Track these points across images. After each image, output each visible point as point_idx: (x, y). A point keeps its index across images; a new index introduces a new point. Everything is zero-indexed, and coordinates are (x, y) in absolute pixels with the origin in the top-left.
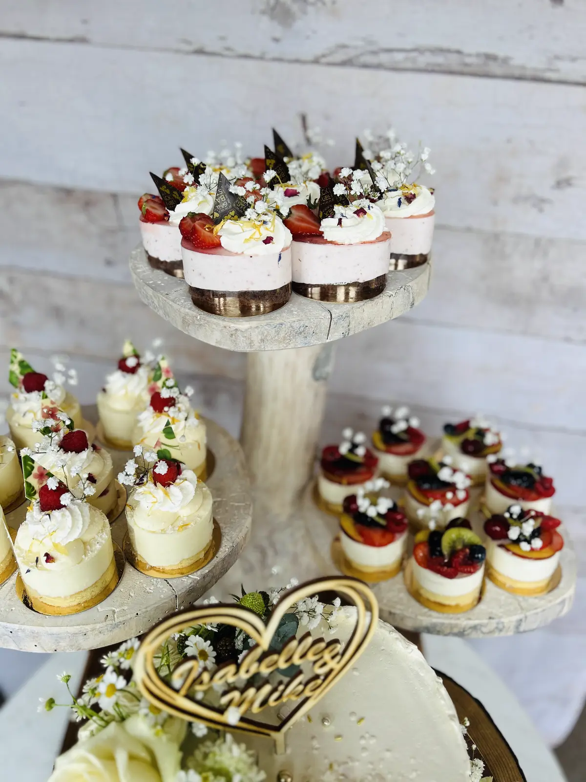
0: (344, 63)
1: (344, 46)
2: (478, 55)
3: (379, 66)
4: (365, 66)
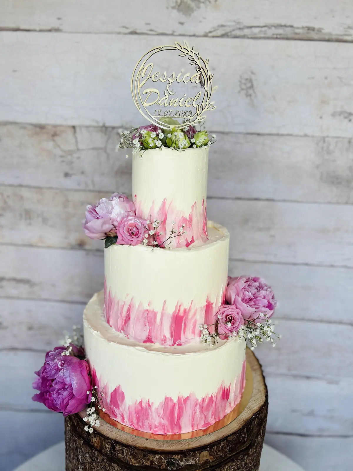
0: (223, 36)
1: (222, 26)
2: (303, 28)
3: (244, 37)
4: (236, 37)
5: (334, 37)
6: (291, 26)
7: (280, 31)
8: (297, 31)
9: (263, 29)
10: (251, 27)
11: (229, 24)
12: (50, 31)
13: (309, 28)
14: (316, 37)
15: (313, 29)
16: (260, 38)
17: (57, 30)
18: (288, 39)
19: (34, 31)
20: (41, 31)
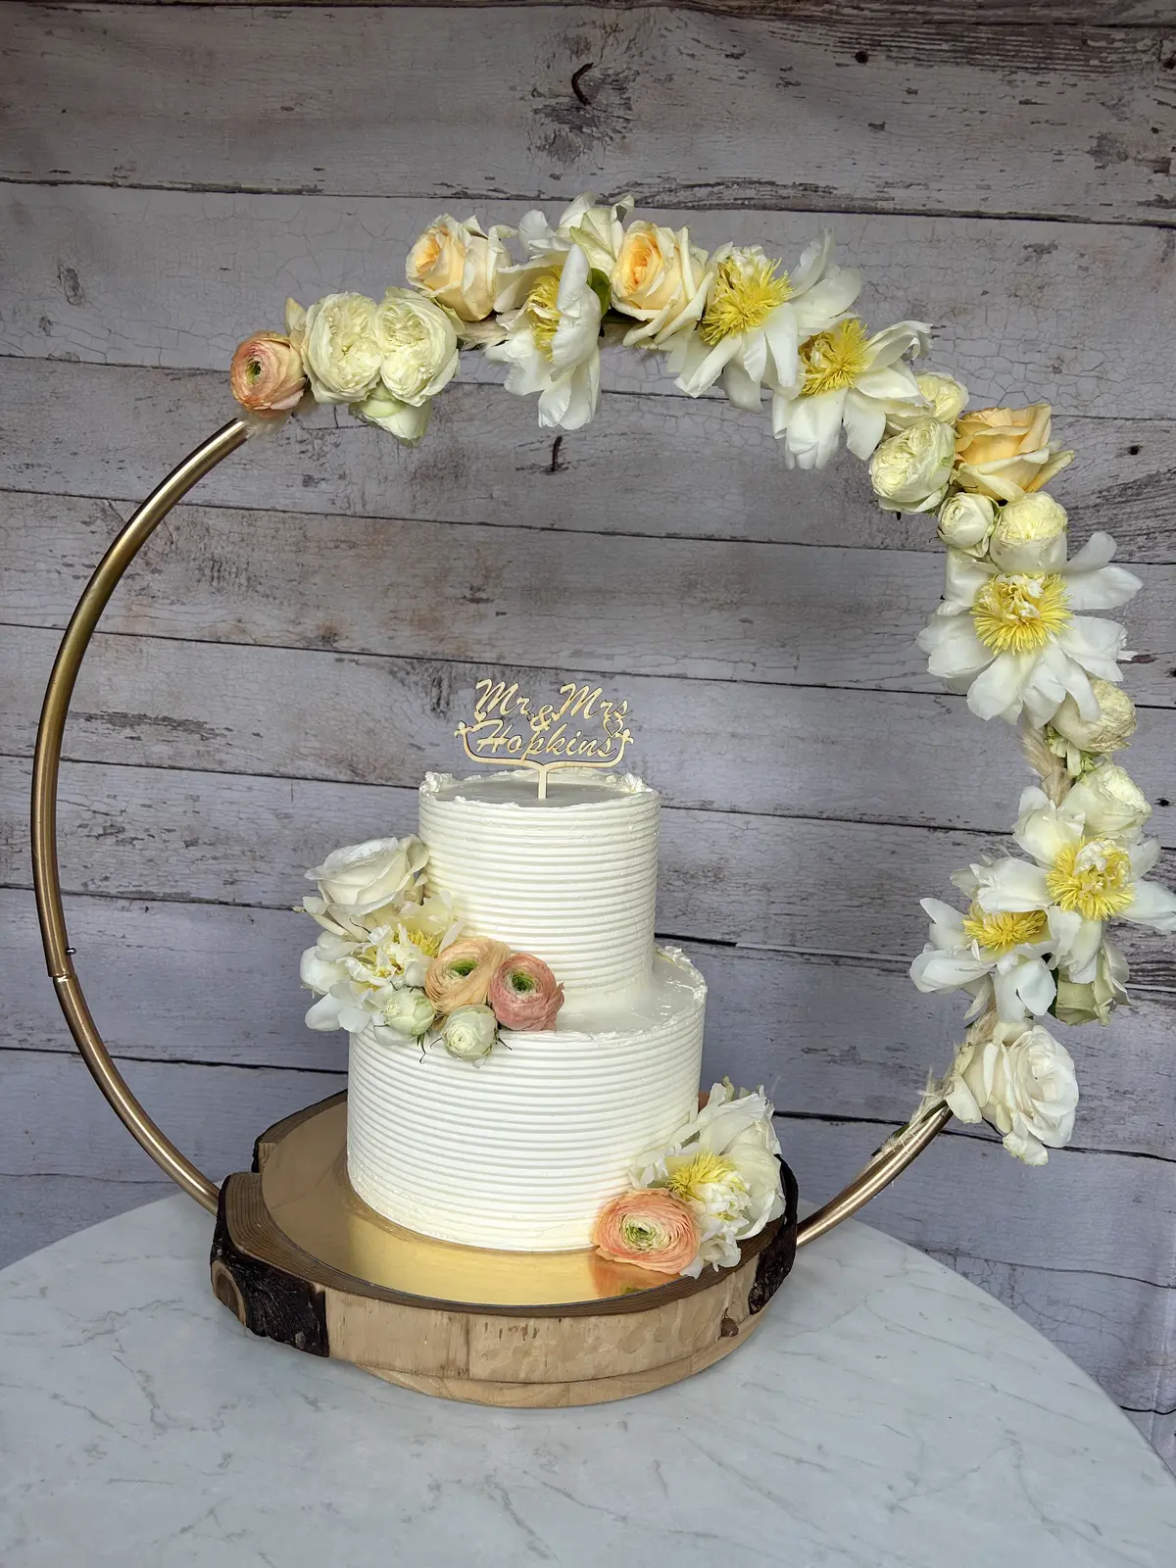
5: (857, 203)
6: (772, 184)
7: (751, 193)
8: (784, 192)
9: (716, 189)
10: (693, 186)
11: (648, 181)
12: (299, 192)
13: (806, 187)
14: (821, 204)
15: (816, 189)
16: (711, 207)
17: (314, 191)
18: (765, 208)
19: (270, 192)
20: (280, 192)
